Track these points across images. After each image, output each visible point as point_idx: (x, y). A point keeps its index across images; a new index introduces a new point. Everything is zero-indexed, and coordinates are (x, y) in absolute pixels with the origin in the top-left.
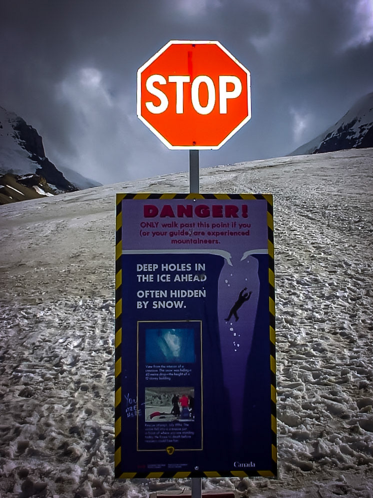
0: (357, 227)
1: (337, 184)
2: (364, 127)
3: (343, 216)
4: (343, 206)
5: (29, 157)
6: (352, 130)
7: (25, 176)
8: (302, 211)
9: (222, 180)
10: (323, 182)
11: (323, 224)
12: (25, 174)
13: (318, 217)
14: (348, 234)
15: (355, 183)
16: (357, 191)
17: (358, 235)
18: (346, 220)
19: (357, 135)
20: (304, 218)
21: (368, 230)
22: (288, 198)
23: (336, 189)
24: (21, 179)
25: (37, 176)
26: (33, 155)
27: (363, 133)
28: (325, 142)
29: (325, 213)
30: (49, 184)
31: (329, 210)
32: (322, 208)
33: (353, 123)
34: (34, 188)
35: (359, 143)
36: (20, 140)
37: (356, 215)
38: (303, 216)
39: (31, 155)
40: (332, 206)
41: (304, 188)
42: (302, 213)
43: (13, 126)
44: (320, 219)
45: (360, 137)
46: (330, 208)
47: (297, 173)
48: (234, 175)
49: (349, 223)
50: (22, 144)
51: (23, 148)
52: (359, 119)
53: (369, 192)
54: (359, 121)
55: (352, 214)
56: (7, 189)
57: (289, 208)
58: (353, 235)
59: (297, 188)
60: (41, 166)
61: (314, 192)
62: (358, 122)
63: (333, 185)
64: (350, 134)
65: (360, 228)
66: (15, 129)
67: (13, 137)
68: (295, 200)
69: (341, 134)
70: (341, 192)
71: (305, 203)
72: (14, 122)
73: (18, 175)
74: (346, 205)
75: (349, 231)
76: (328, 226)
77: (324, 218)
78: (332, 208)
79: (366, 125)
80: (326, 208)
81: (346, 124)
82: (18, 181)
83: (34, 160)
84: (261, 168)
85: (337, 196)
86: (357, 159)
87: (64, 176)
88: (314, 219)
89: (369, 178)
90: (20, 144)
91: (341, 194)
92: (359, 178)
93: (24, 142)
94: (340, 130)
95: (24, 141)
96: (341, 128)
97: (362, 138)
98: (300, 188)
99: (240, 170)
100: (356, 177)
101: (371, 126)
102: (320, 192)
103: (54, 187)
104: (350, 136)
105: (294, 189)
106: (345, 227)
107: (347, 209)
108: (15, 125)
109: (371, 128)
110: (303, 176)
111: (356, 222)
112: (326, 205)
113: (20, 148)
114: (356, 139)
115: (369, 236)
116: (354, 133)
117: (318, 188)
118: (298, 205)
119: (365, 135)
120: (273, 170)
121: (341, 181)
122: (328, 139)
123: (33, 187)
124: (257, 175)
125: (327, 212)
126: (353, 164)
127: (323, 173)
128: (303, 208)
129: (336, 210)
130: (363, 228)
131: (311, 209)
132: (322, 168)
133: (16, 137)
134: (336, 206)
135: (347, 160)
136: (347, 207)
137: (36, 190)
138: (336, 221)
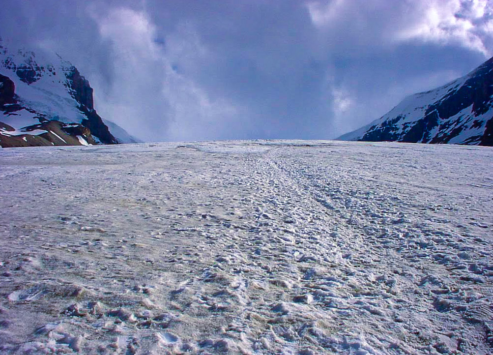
0: (396, 232)
1: (374, 169)
2: (408, 125)
3: (375, 210)
4: (378, 194)
5: (78, 107)
6: (395, 126)
7: (70, 124)
8: (321, 194)
9: (252, 151)
10: (359, 166)
11: (342, 217)
12: (71, 123)
13: (338, 205)
14: (379, 245)
15: (394, 171)
16: (397, 180)
17: (398, 250)
18: (378, 216)
19: (400, 131)
20: (319, 203)
21: (417, 243)
22: (310, 177)
23: (372, 174)
24: (66, 127)
25: (83, 126)
26: (82, 106)
27: (406, 130)
28: (368, 133)
29: (350, 201)
30: (93, 136)
31: (356, 197)
32: (348, 194)
33: (398, 119)
34: (77, 138)
35: (400, 138)
36: (71, 89)
37: (395, 211)
38: (318, 201)
39: (79, 105)
40: (362, 192)
41: (334, 169)
42: (319, 196)
43: (66, 74)
44: (341, 210)
45: (403, 133)
46: (359, 195)
47: (333, 155)
48: (267, 148)
49: (383, 222)
50: (72, 93)
51: (73, 97)
52: (403, 117)
53: (412, 183)
54: (404, 118)
55: (388, 208)
56: (50, 135)
57: (306, 188)
58: (387, 247)
59: (326, 167)
60: (88, 117)
61: (345, 174)
62: (402, 118)
63: (368, 170)
64: (393, 129)
65: (401, 236)
66: (68, 77)
67: (65, 85)
68: (317, 180)
69: (384, 128)
70: (376, 178)
71: (328, 184)
72: (68, 70)
73: (63, 123)
74: (382, 194)
75: (381, 237)
76: (349, 222)
77: (347, 208)
78: (362, 195)
79: (409, 123)
80: (353, 194)
81: (391, 119)
82: (62, 129)
83: (82, 111)
84: (299, 146)
85: (372, 182)
86: (398, 149)
87: (109, 130)
88: (332, 208)
89: (411, 168)
90: (70, 93)
91: (376, 180)
92: (400, 167)
93: (74, 92)
94: (384, 124)
95: (74, 90)
96: (385, 122)
97: (404, 135)
98: (329, 168)
99: (275, 145)
100: (396, 165)
101: (414, 125)
102: (352, 175)
103: (97, 140)
104: (393, 131)
105: (323, 168)
106: (375, 229)
107: (382, 199)
108: (68, 74)
109: (414, 126)
110: (339, 158)
111: (395, 222)
112: (355, 190)
113: (69, 97)
114: (398, 134)
115: (419, 256)
116: (398, 129)
117: (350, 171)
118: (318, 186)
119: (408, 133)
120: (308, 149)
121: (379, 167)
122: (372, 131)
123: (77, 136)
124: (291, 151)
125: (353, 199)
126: (394, 153)
127: (360, 158)
128: (323, 190)
129: (367, 199)
130: (406, 235)
131: (334, 193)
132: (360, 153)
133: (67, 85)
134: (368, 194)
135: (387, 149)
136: (382, 197)
137: (78, 140)
138: (363, 216)
